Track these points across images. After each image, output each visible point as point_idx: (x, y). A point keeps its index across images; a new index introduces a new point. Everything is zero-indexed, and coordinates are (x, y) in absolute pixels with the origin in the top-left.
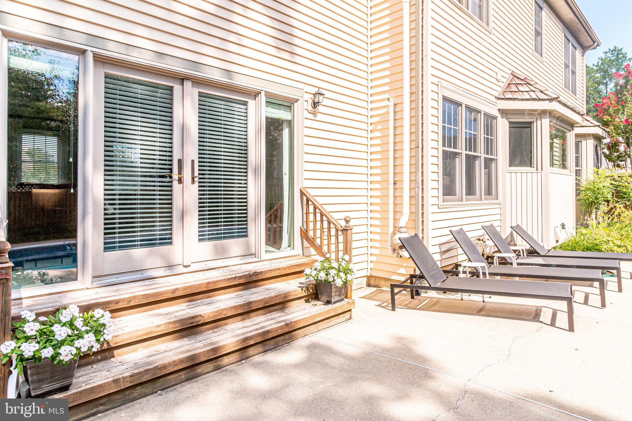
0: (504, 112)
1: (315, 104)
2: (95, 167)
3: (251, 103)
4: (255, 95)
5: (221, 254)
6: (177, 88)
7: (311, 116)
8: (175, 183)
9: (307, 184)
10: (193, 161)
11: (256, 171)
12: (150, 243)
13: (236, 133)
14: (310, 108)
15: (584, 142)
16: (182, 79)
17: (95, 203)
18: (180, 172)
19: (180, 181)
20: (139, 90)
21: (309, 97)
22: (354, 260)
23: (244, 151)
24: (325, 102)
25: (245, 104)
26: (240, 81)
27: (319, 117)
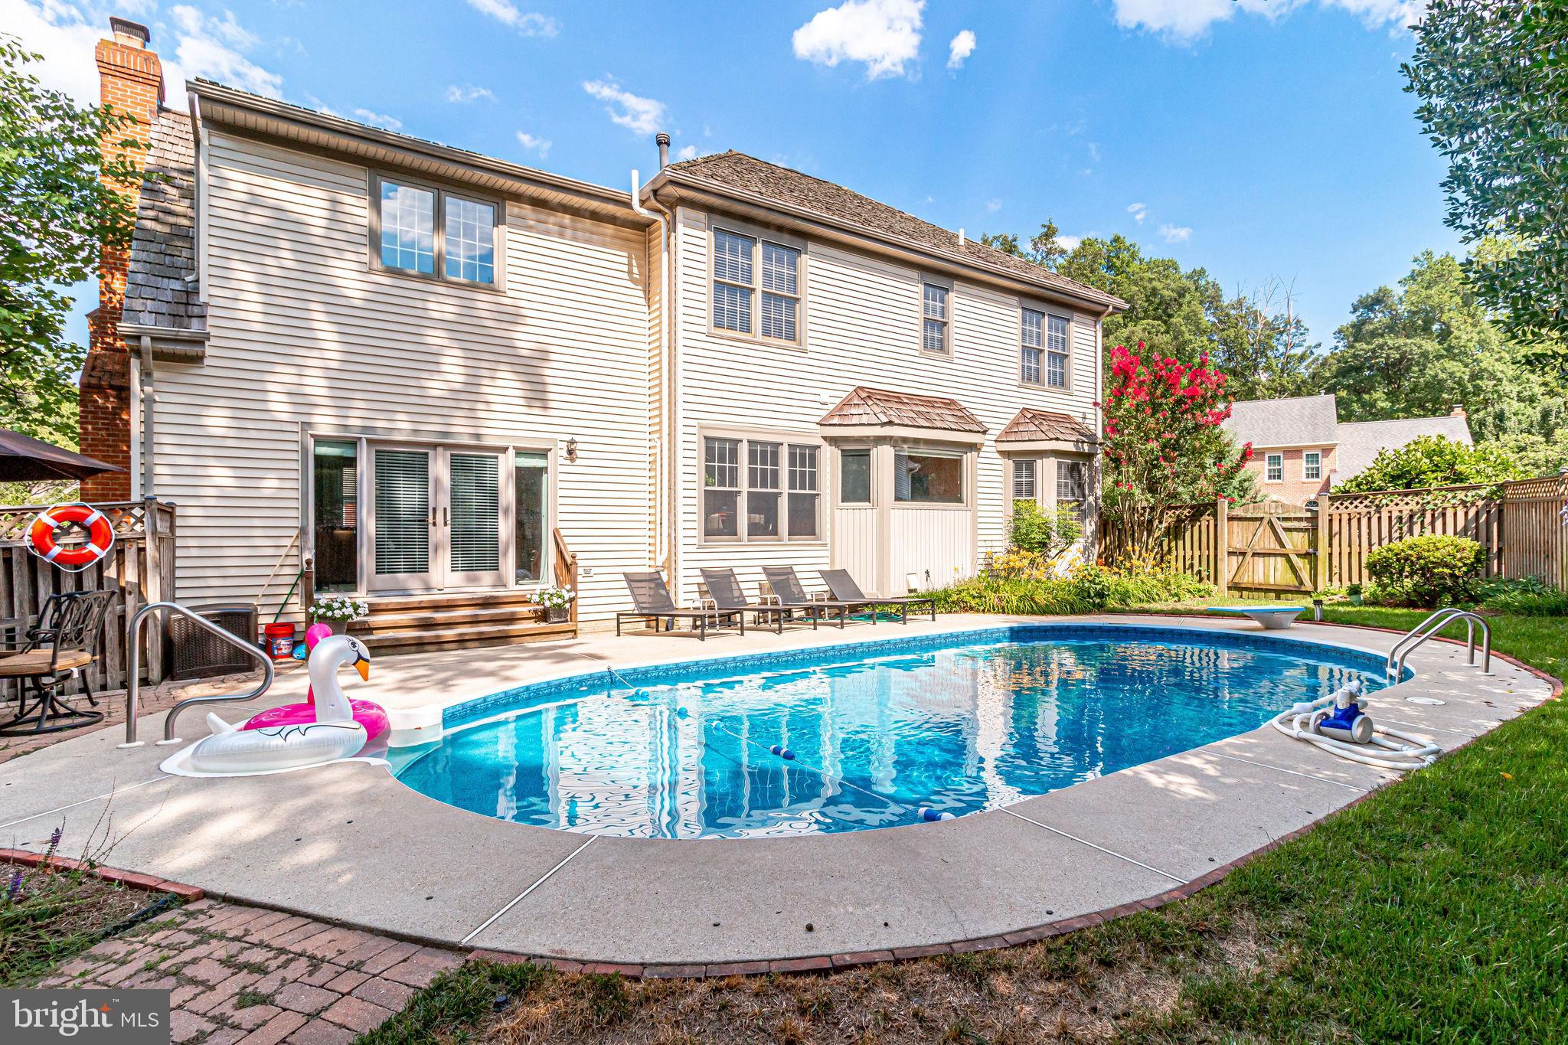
0: (833, 441)
1: (570, 452)
2: (369, 513)
3: (501, 456)
4: (505, 450)
5: (474, 580)
6: (431, 453)
7: (568, 462)
8: (431, 526)
9: (560, 525)
10: (445, 509)
11: (506, 511)
12: (412, 570)
13: (488, 479)
14: (565, 455)
15: (1039, 462)
16: (435, 446)
17: (369, 538)
18: (434, 518)
19: (434, 524)
20: (402, 457)
21: (564, 445)
22: (580, 594)
23: (495, 495)
24: (579, 446)
25: (496, 458)
26: (488, 442)
27: (578, 462)
